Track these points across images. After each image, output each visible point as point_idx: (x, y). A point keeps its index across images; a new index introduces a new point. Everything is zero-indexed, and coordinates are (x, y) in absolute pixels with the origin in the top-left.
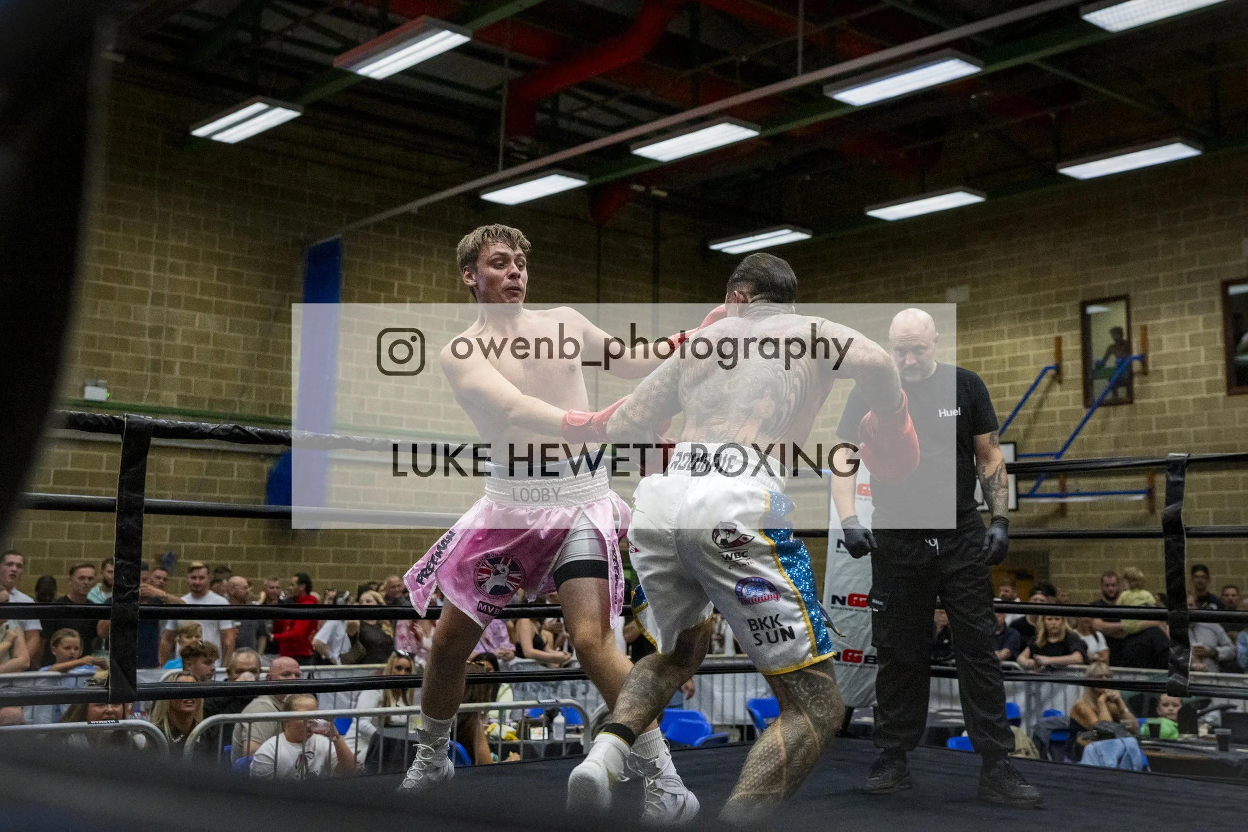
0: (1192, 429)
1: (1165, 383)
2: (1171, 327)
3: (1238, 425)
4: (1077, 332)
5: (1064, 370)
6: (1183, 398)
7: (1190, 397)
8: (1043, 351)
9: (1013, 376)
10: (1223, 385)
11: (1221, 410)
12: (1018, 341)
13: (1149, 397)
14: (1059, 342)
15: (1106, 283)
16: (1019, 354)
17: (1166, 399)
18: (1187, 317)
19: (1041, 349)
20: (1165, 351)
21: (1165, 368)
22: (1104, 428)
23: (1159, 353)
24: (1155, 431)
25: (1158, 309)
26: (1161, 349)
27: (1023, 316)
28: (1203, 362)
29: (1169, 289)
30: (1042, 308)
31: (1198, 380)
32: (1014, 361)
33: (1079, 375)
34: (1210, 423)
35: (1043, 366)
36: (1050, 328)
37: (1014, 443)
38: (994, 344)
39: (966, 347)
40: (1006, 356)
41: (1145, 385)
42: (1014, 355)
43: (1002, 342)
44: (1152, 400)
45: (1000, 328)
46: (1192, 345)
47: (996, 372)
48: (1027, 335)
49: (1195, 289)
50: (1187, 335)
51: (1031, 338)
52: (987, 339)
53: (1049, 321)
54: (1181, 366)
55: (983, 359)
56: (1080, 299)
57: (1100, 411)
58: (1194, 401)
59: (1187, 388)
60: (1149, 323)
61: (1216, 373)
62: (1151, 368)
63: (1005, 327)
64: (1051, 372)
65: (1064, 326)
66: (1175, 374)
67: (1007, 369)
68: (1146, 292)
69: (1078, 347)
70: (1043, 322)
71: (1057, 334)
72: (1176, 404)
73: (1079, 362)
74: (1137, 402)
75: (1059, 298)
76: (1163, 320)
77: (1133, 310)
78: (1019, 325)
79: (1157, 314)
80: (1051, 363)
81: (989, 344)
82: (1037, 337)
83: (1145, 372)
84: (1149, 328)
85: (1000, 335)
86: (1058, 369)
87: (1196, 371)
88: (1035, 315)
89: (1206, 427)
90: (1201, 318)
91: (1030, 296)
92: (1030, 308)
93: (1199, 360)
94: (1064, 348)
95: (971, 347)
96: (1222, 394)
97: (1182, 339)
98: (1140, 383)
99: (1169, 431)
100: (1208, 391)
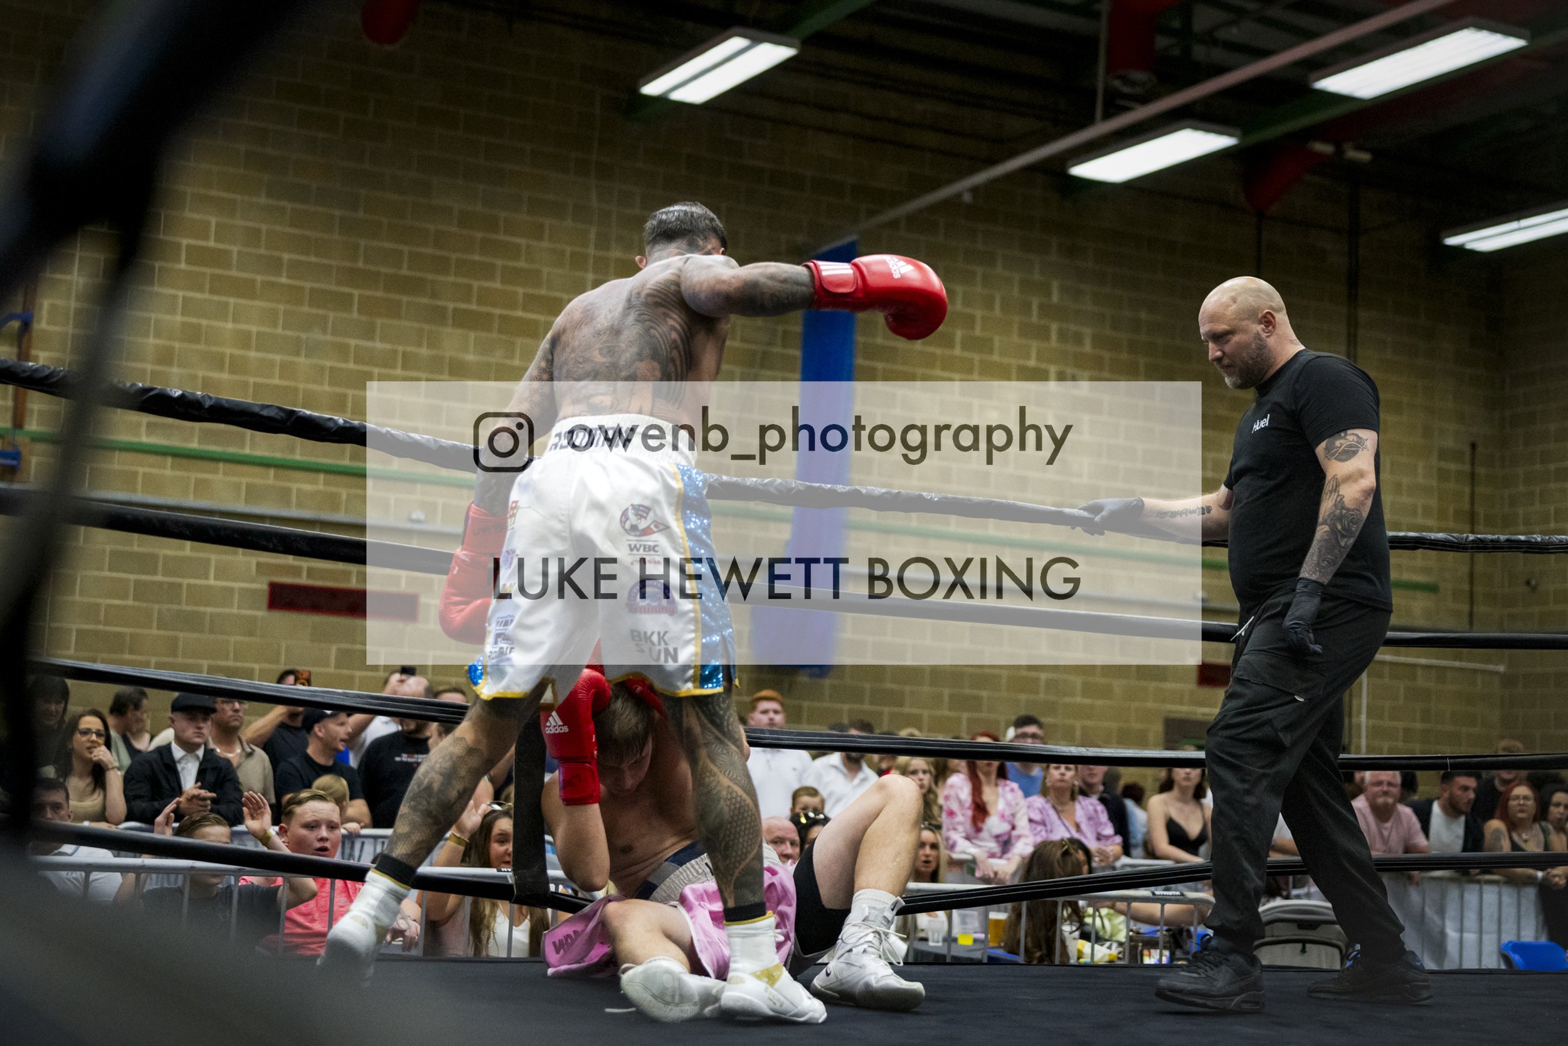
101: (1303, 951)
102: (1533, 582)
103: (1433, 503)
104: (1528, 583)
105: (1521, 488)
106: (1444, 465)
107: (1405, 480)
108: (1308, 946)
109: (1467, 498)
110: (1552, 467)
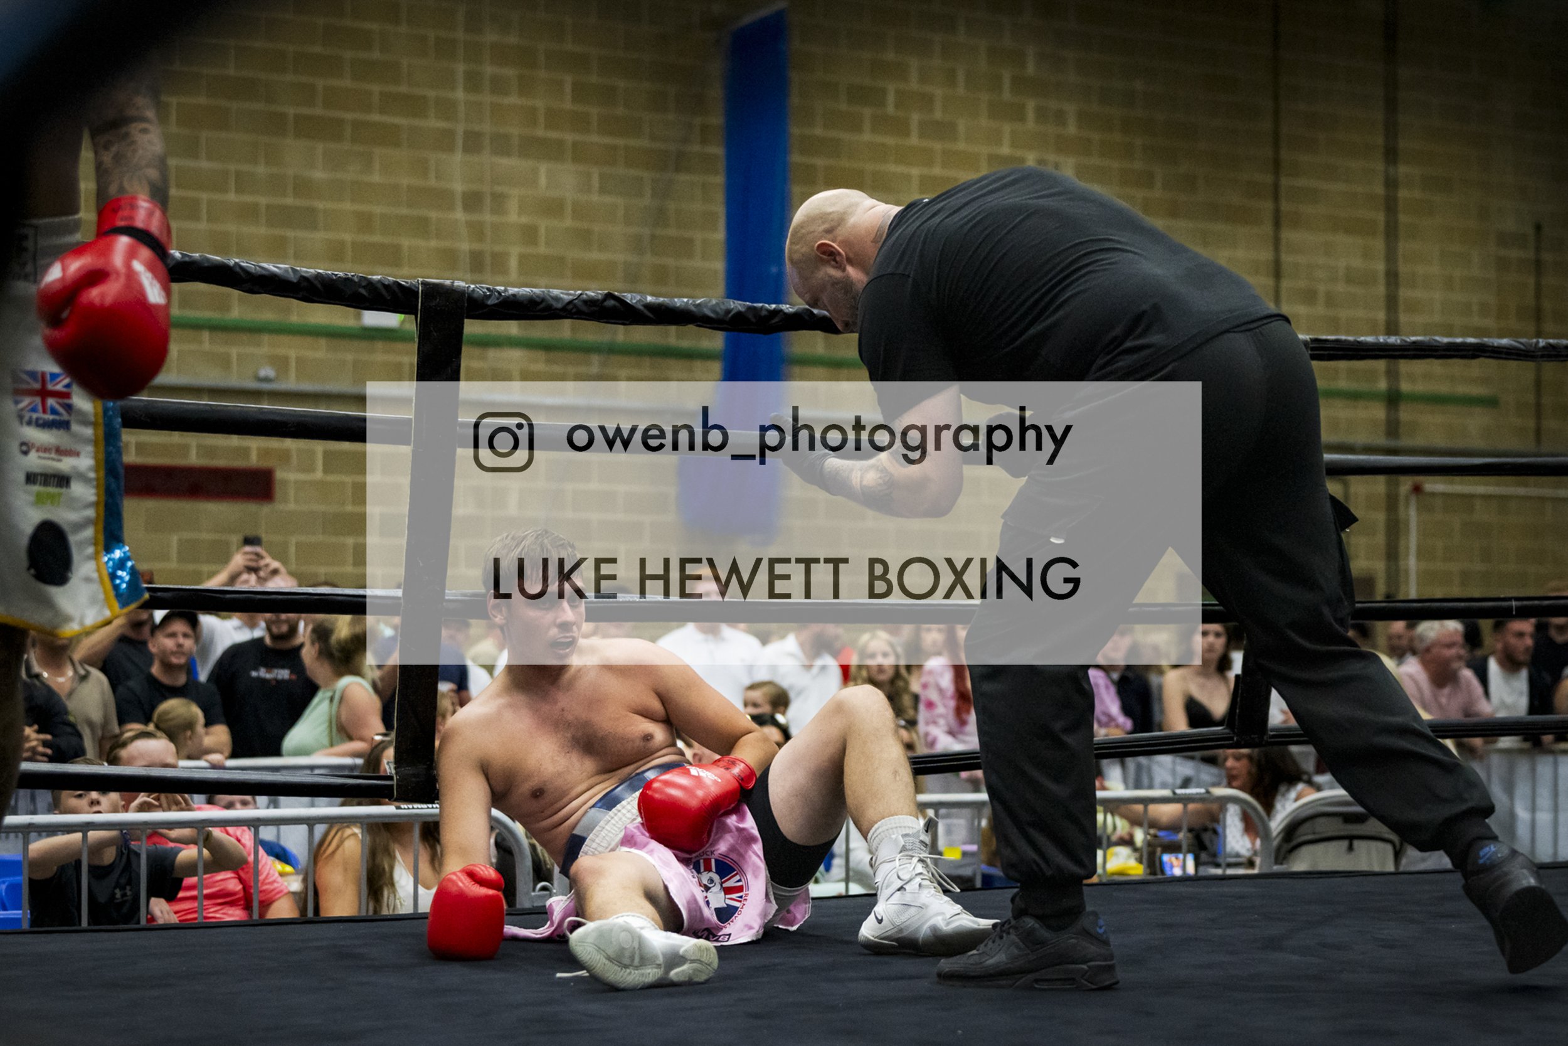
103: (1491, 299)
106: (1503, 252)
107: (1458, 273)
109: (1532, 291)
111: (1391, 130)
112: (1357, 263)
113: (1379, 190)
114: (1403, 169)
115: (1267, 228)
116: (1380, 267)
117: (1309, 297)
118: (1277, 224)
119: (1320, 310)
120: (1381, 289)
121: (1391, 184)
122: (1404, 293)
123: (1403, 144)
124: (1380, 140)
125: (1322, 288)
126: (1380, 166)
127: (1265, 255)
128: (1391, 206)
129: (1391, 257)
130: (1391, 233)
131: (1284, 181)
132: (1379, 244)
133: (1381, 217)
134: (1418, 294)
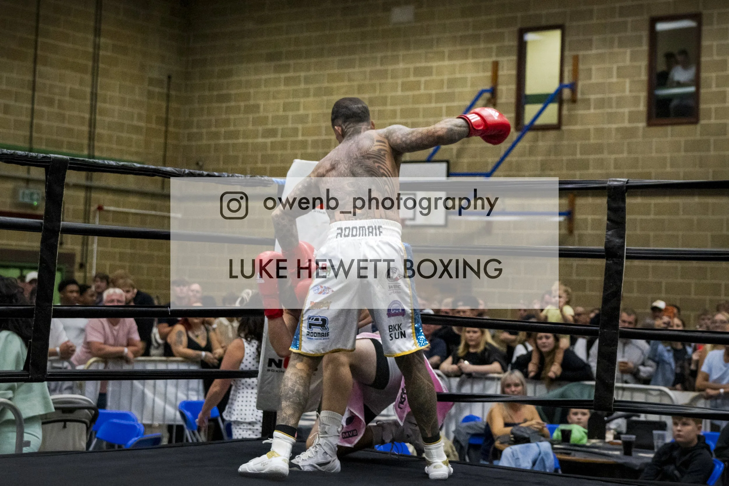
0: (613, 156)
1: (592, 111)
2: (600, 58)
3: (654, 154)
4: (514, 58)
5: (499, 93)
6: (606, 126)
7: (614, 126)
8: (481, 74)
9: (450, 97)
10: (644, 117)
11: (640, 139)
12: (457, 62)
13: (576, 124)
14: (496, 66)
15: (544, 12)
16: (458, 76)
17: (591, 127)
18: (616, 50)
19: (478, 72)
20: (594, 80)
21: (593, 97)
22: (532, 151)
23: (588, 82)
24: (578, 156)
25: (591, 41)
26: (590, 78)
27: (463, 39)
28: (627, 93)
29: (603, 21)
30: (482, 32)
31: (621, 110)
32: (452, 82)
33: (512, 100)
34: (630, 152)
35: (480, 89)
36: (488, 52)
37: (447, 162)
38: (434, 64)
39: (407, 66)
40: (446, 77)
41: (573, 113)
42: (453, 76)
43: (441, 63)
44: (577, 127)
45: (442, 49)
46: (619, 76)
47: (434, 92)
48: (466, 58)
49: (625, 23)
50: (615, 67)
51: (470, 61)
52: (427, 59)
53: (489, 45)
54: (607, 96)
55: (423, 79)
56: (519, 26)
57: (530, 135)
58: (617, 129)
59: (611, 118)
60: (581, 53)
61: (638, 105)
62: (579, 96)
63: (446, 50)
64: (487, 95)
65: (501, 51)
66: (601, 103)
67: (445, 90)
68: (582, 23)
69: (514, 72)
70: (482, 46)
71: (494, 59)
72: (600, 132)
73: (513, 87)
74: (564, 128)
75: (500, 23)
76: (594, 52)
77: (567, 39)
78: (458, 48)
79: (589, 44)
80: (488, 87)
81: (429, 64)
82: (476, 61)
83: (574, 100)
84: (580, 58)
85: (441, 56)
86: (493, 92)
87: (620, 102)
88: (476, 39)
89: (625, 155)
90: (628, 51)
91: (470, 19)
92: (470, 32)
93: (624, 91)
94: (500, 73)
95: (411, 66)
96: (642, 125)
97: (610, 70)
98: (569, 110)
99: (592, 157)
100: (630, 121)
101: (65, 427)
102: (201, 163)
103: (143, 112)
104: (197, 164)
105: (196, 106)
106: (151, 88)
107: (128, 97)
108: (68, 423)
109: (164, 110)
110: (215, 93)
111: (98, 20)
112: (77, 87)
113: (91, 50)
114: (103, 40)
115: (30, 64)
116: (88, 90)
117: (50, 102)
118: (35, 62)
119: (55, 110)
120: (88, 102)
121: (97, 47)
122: (99, 105)
123: (104, 27)
124: (92, 24)
125: (57, 98)
126: (91, 37)
127: (29, 78)
128: (96, 59)
129: (94, 85)
130: (95, 73)
131: (40, 40)
132: (88, 78)
133: (90, 64)
134: (107, 106)
